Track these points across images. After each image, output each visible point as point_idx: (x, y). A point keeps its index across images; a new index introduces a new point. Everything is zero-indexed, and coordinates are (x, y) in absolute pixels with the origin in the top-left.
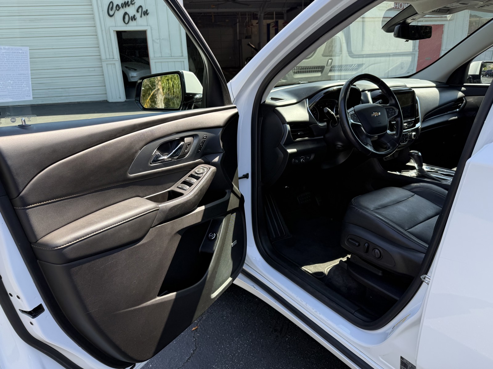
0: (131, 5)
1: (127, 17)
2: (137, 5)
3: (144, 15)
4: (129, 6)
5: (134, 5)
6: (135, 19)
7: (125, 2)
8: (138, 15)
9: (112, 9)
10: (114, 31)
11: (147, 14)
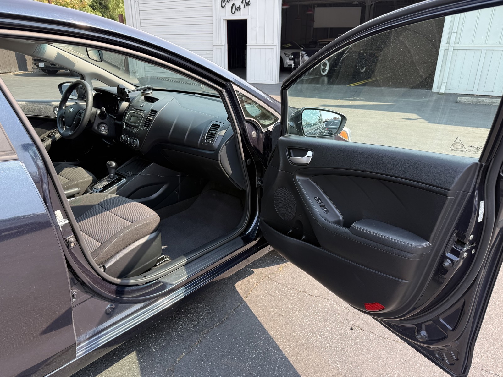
1: (234, 8)
3: (247, 5)
8: (242, 6)
9: (224, 2)
10: (224, 20)
11: (249, 5)
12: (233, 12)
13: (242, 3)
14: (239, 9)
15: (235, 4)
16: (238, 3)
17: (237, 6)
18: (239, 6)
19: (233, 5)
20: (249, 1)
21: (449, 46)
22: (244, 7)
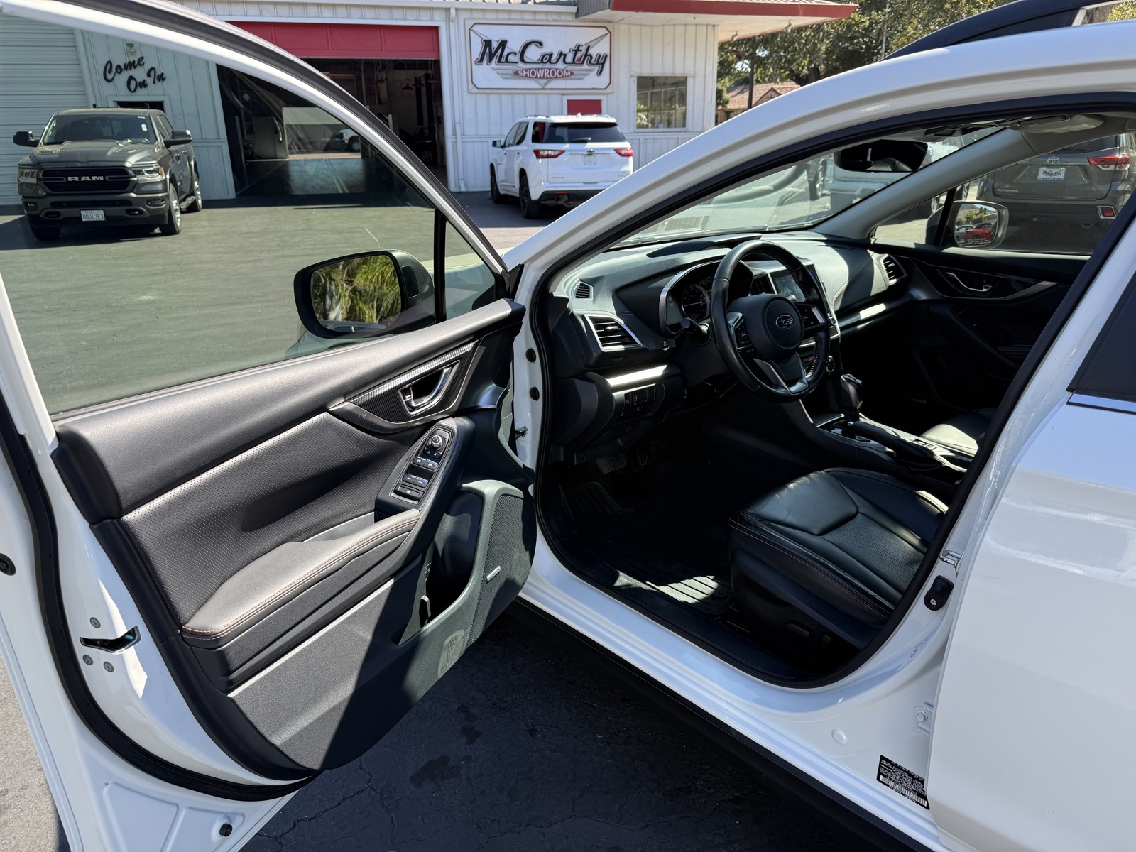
0: (138, 67)
1: (133, 84)
2: (147, 67)
3: (159, 80)
4: (135, 67)
5: (142, 67)
6: (145, 86)
7: (130, 62)
8: (149, 81)
9: (110, 71)
10: (114, 101)
11: (164, 79)
12: (133, 89)
13: (149, 75)
14: (143, 85)
15: (134, 77)
16: (139, 74)
17: (140, 79)
18: (144, 81)
19: (131, 78)
20: (162, 74)
21: (456, 138)
22: (154, 83)
